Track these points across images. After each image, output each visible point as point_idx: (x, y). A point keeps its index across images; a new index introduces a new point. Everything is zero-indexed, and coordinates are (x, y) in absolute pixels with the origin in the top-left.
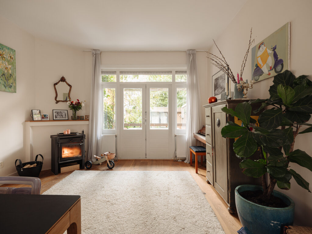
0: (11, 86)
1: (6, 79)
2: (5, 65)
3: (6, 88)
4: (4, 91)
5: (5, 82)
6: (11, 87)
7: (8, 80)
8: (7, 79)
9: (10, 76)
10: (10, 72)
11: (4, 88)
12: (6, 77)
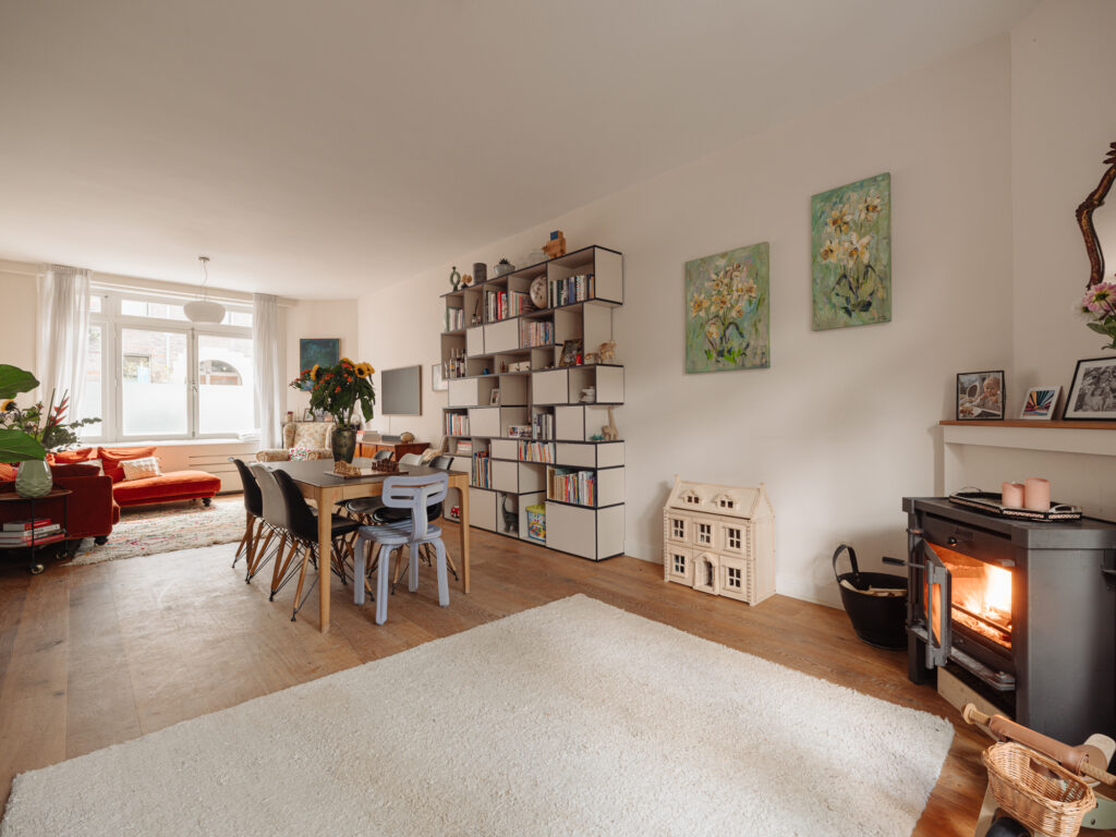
0: (869, 304)
1: (851, 288)
2: (847, 245)
3: (850, 315)
4: (847, 326)
5: (847, 299)
6: (866, 306)
7: (858, 288)
8: (854, 285)
9: (866, 273)
10: (866, 258)
11: (846, 316)
12: (851, 280)
